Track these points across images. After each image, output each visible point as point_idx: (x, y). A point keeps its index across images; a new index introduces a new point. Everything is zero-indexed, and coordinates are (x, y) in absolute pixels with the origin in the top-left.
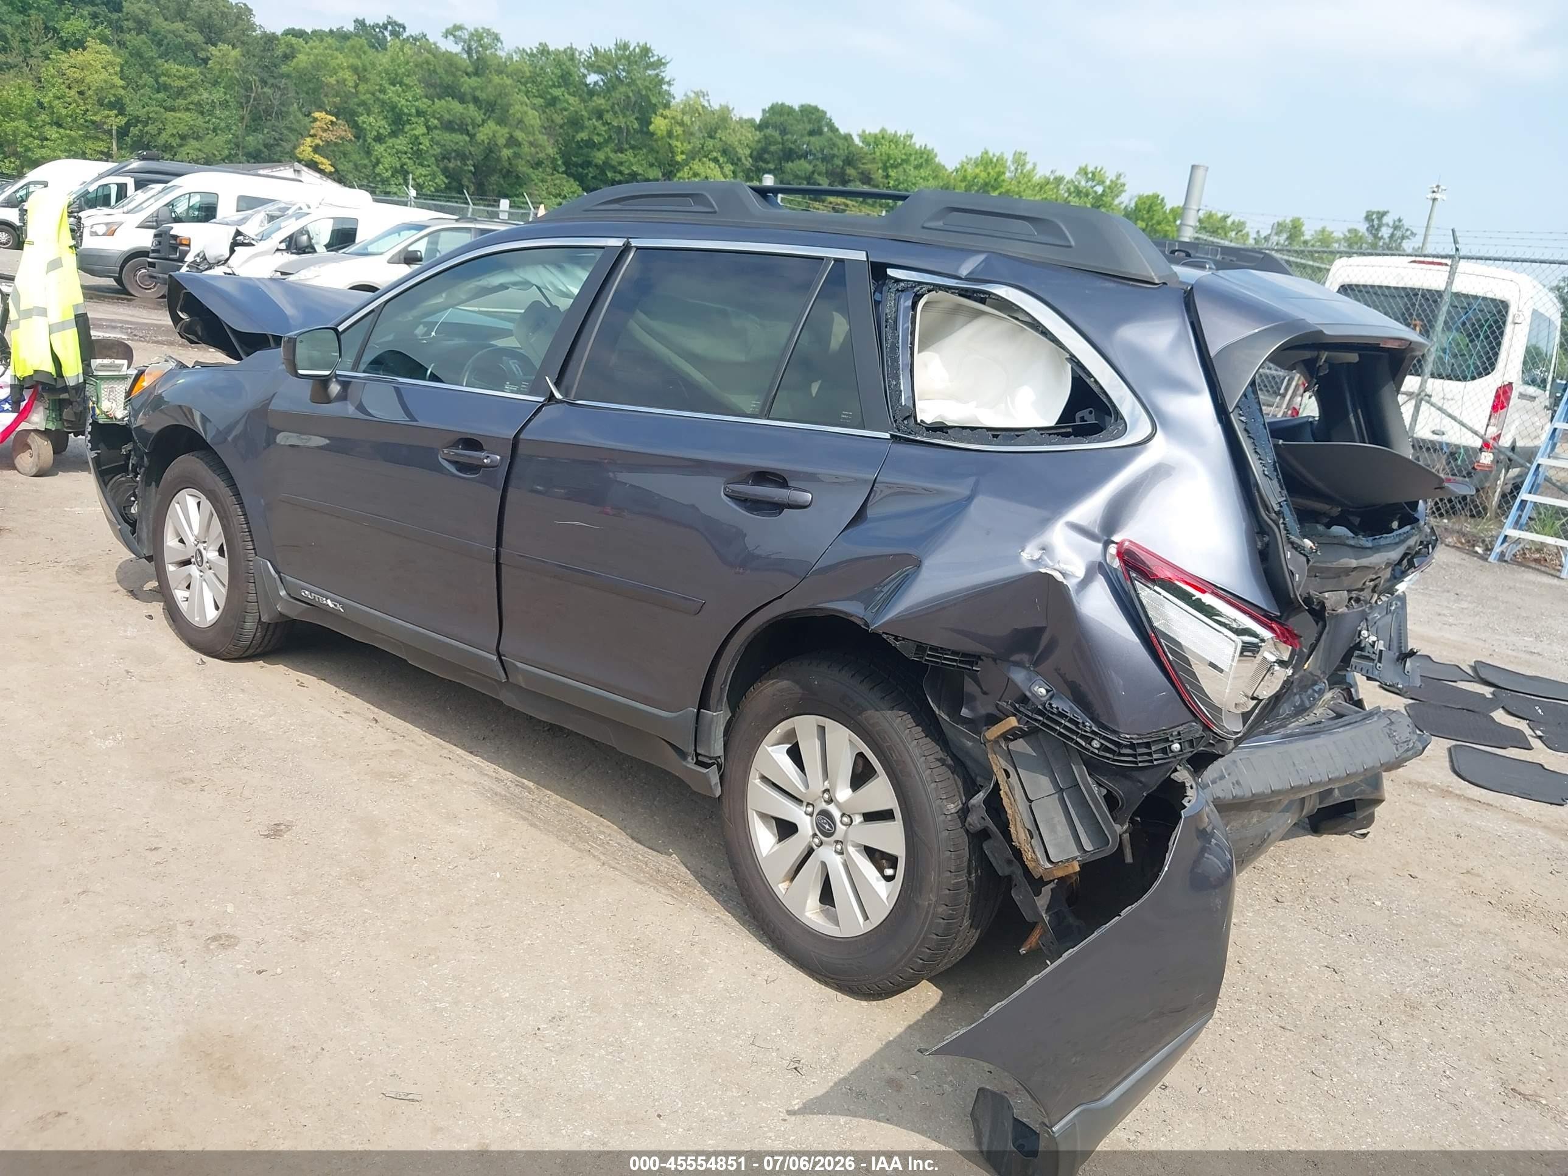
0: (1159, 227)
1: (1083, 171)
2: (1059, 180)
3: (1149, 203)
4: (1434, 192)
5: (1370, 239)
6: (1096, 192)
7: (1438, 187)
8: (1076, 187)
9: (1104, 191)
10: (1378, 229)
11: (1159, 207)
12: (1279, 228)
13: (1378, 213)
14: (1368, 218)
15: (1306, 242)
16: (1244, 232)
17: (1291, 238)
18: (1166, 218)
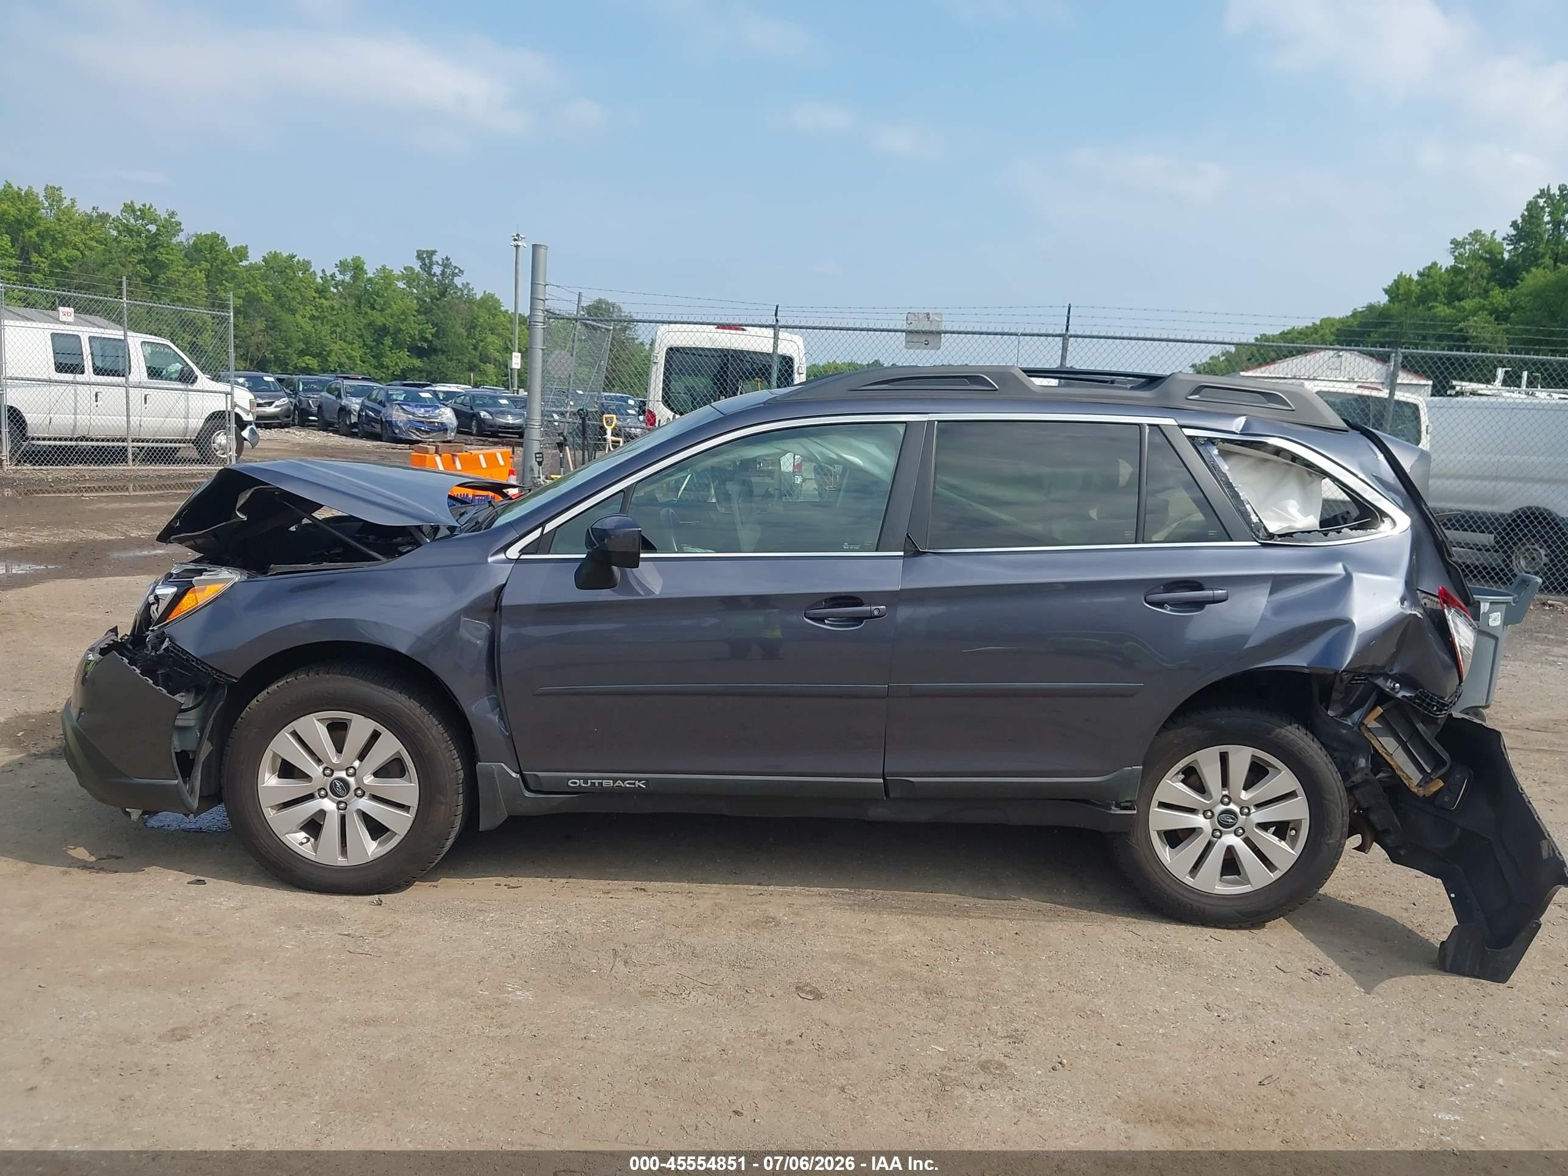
0: (225, 268)
1: (129, 208)
2: (104, 217)
3: (209, 242)
4: (515, 240)
5: (425, 275)
6: (149, 231)
7: (518, 235)
8: (126, 226)
9: (158, 229)
10: (430, 268)
11: (221, 247)
12: (343, 266)
13: (427, 252)
14: (420, 256)
15: (370, 280)
16: (311, 270)
17: (355, 278)
18: (232, 258)
